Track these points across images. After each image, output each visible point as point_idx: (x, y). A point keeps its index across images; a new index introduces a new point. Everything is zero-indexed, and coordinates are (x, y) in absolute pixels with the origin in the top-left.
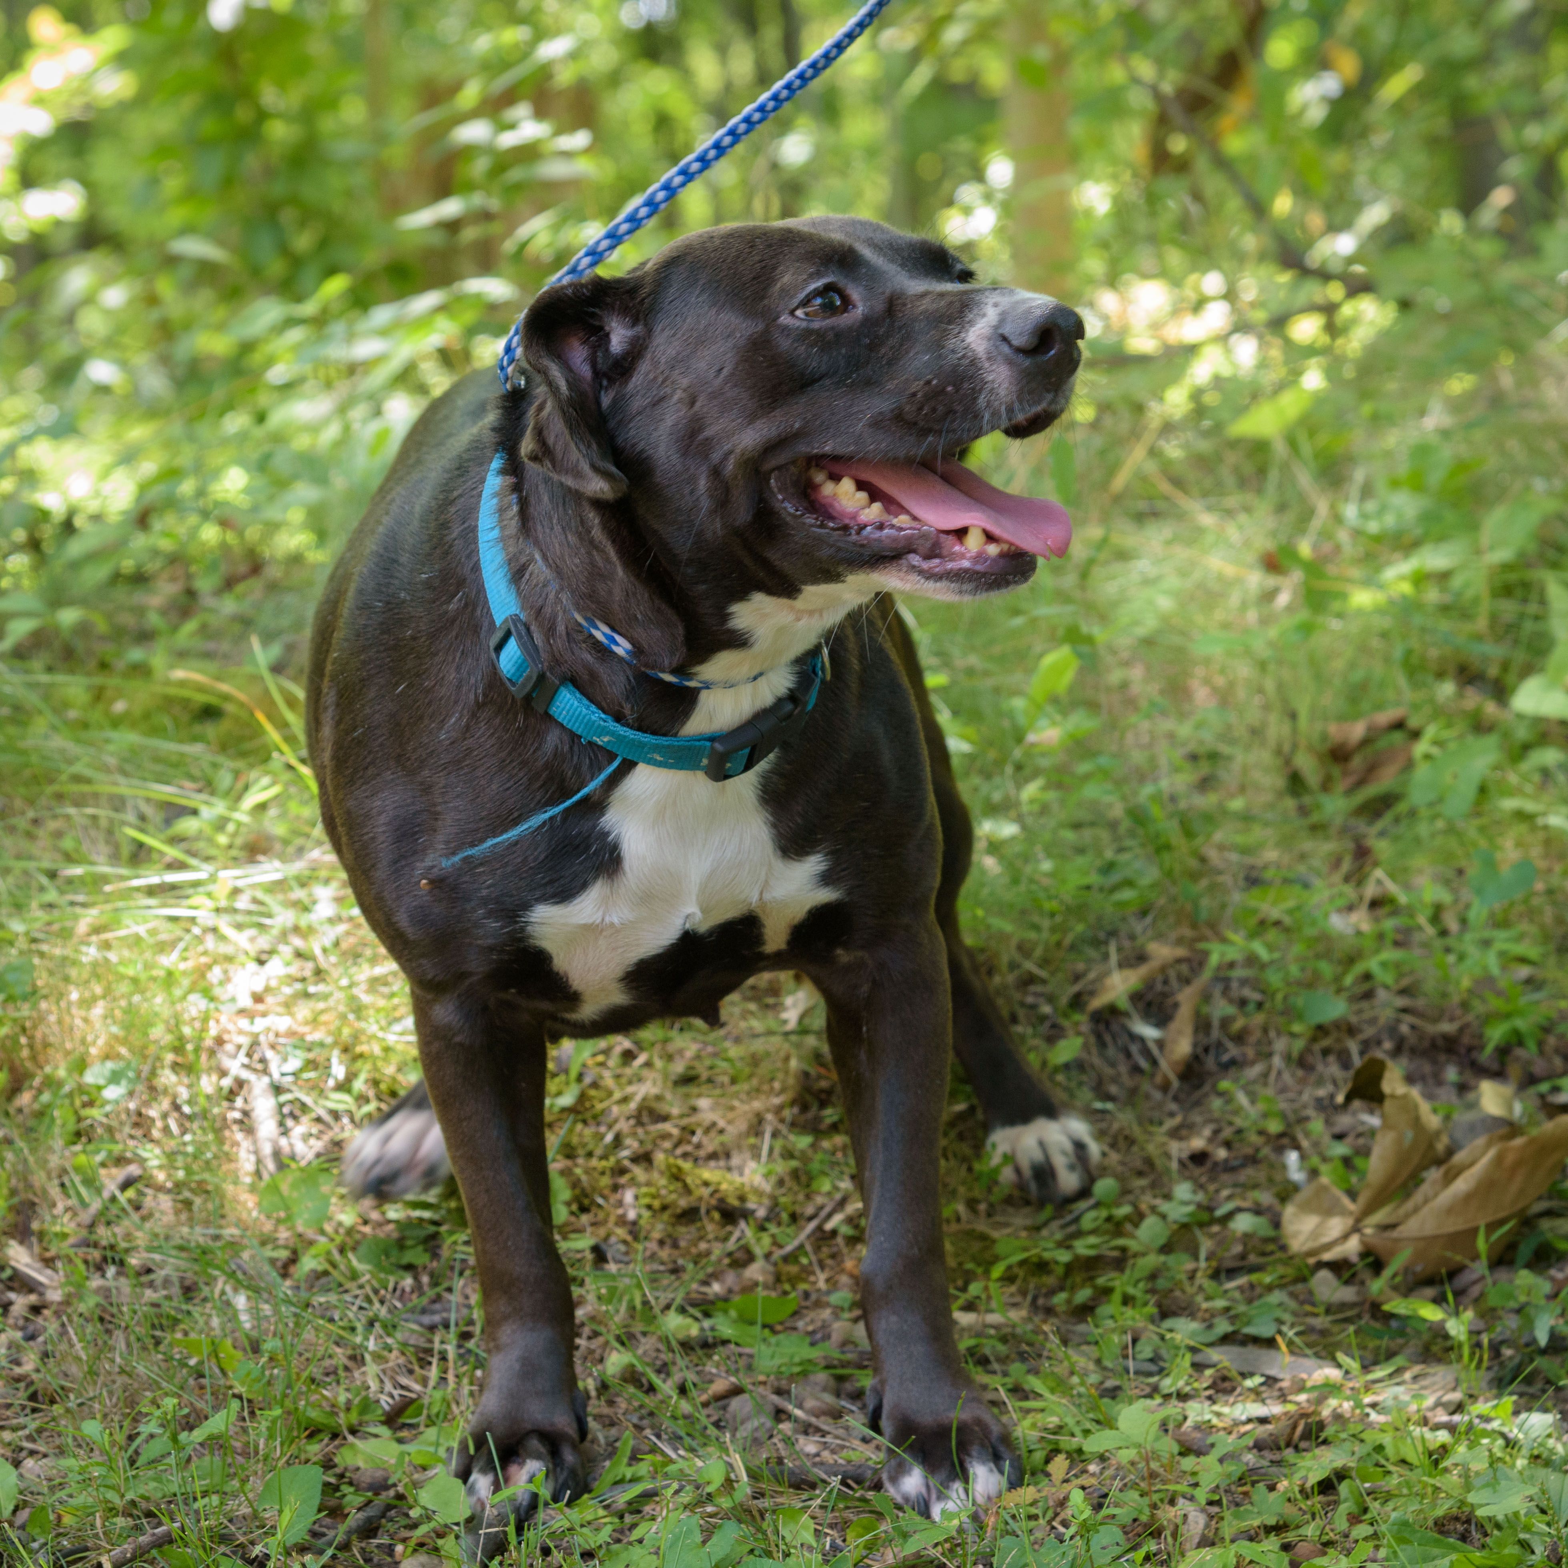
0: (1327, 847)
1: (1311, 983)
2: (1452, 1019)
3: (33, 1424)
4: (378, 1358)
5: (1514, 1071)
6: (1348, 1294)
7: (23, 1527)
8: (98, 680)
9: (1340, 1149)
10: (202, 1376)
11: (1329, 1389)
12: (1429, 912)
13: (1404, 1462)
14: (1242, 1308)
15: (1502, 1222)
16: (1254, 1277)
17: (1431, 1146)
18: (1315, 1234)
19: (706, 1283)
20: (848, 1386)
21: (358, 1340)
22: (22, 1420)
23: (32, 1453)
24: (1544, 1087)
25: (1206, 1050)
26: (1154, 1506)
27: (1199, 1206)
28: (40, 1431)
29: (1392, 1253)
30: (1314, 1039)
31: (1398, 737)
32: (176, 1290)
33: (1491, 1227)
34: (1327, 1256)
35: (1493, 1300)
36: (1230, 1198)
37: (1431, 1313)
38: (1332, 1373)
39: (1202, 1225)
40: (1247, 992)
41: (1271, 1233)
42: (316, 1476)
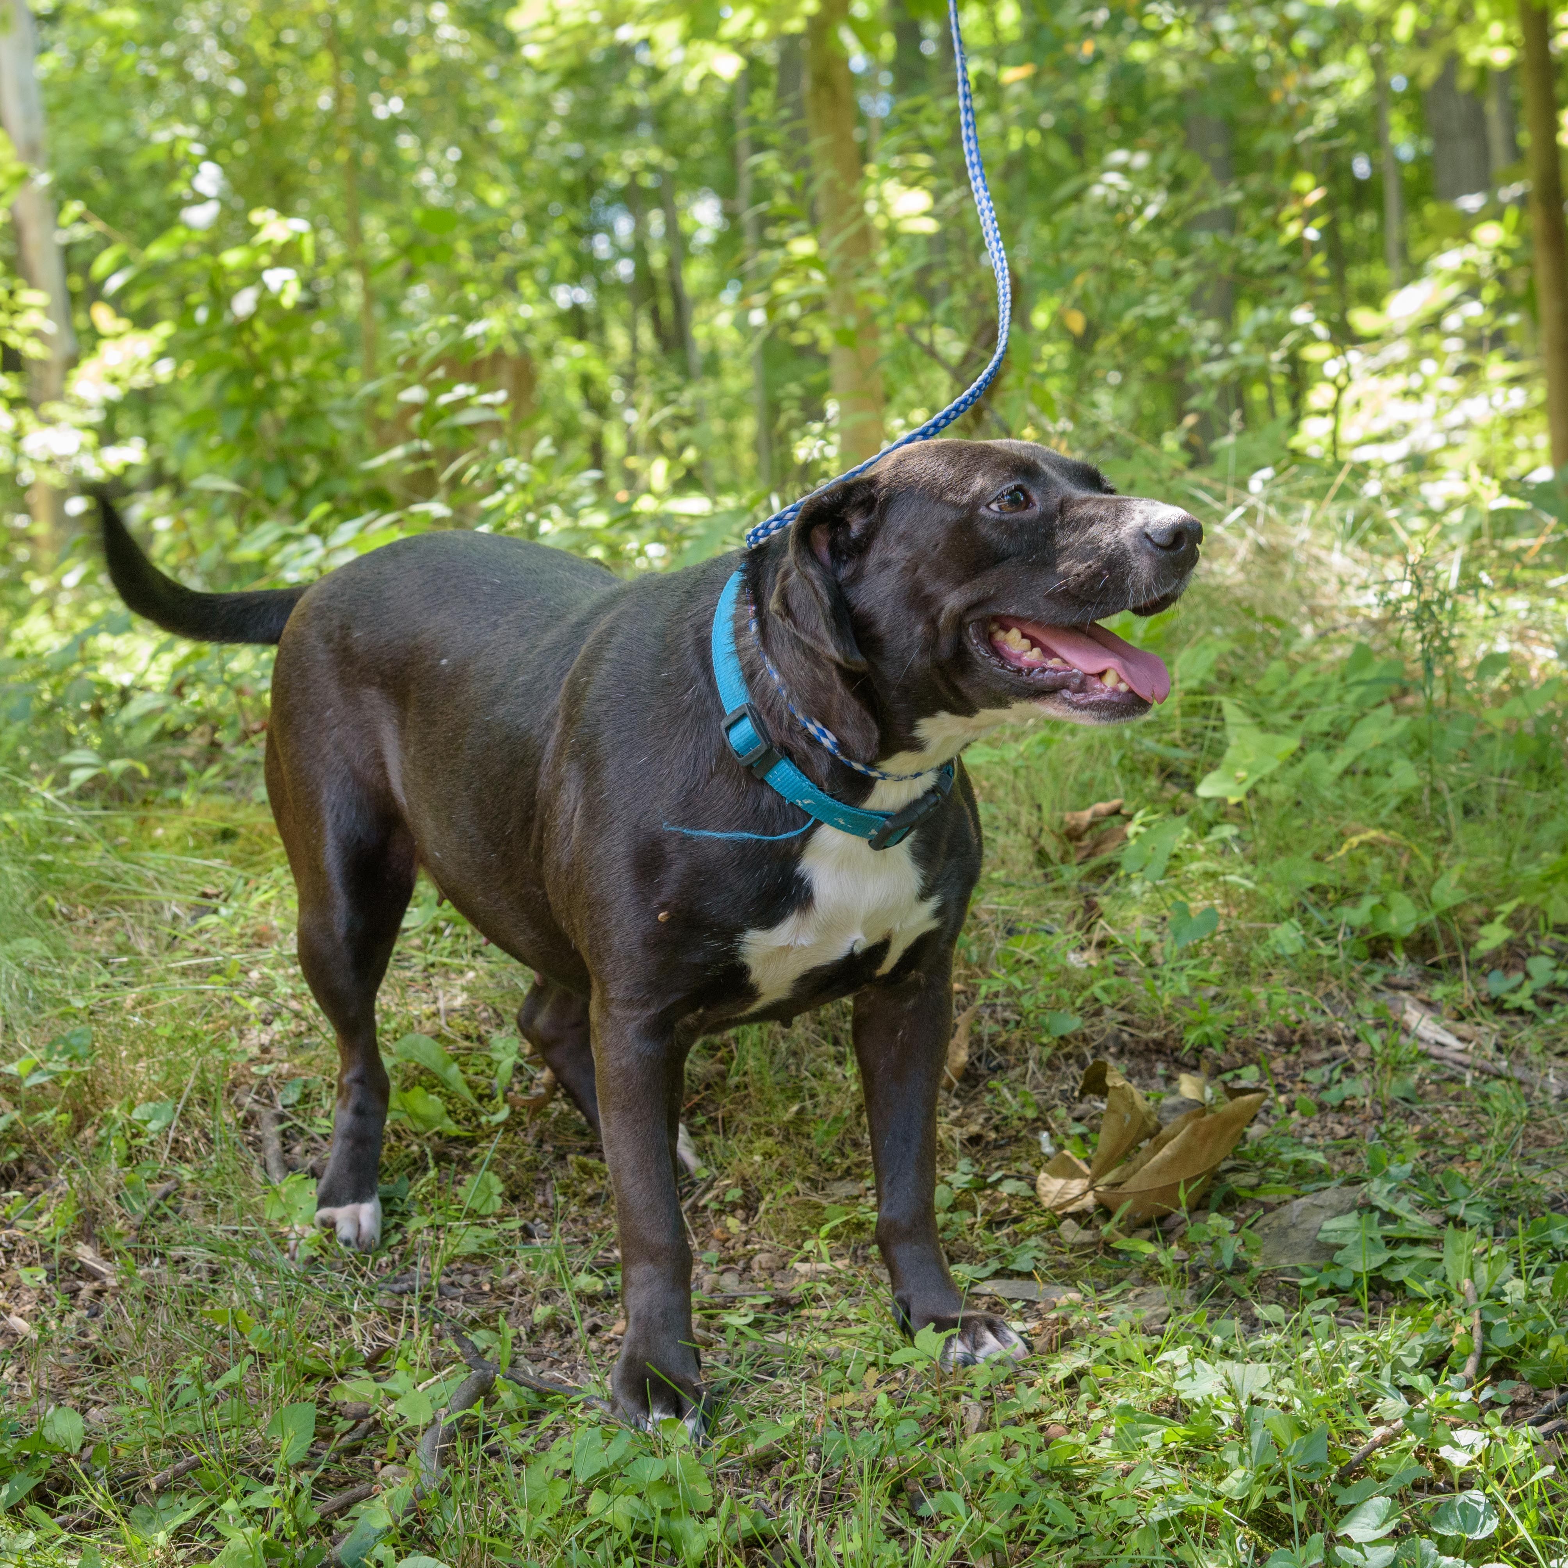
0: (1067, 904)
1: (1056, 1006)
2: (1159, 1029)
3: (97, 1380)
4: (361, 1317)
5: (1205, 1065)
6: (1086, 1236)
7: (88, 1460)
8: (142, 813)
9: (1079, 1129)
10: (226, 1338)
11: (1074, 1307)
12: (1141, 949)
13: (1129, 1360)
14: (1008, 1250)
15: (1197, 1177)
16: (1017, 1227)
17: (1144, 1123)
18: (1061, 1193)
19: (609, 1250)
20: (715, 1323)
21: (346, 1303)
22: (88, 1378)
23: (96, 1403)
24: (1228, 1076)
25: (979, 1059)
26: (944, 1403)
27: (976, 1175)
28: (101, 1386)
29: (1118, 1205)
30: (1059, 1048)
31: (1116, 820)
32: (205, 1275)
33: (1188, 1182)
34: (1070, 1209)
35: (1191, 1238)
36: (999, 1168)
37: (1149, 1249)
38: (1075, 1296)
39: (979, 1189)
40: (1007, 1014)
41: (1030, 1193)
42: (310, 1411)
